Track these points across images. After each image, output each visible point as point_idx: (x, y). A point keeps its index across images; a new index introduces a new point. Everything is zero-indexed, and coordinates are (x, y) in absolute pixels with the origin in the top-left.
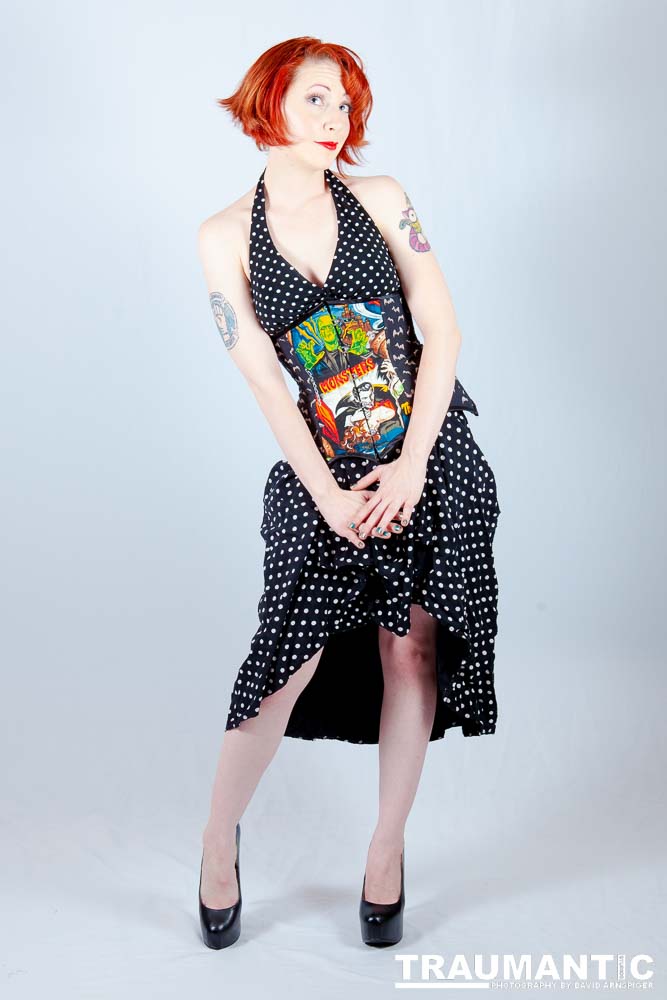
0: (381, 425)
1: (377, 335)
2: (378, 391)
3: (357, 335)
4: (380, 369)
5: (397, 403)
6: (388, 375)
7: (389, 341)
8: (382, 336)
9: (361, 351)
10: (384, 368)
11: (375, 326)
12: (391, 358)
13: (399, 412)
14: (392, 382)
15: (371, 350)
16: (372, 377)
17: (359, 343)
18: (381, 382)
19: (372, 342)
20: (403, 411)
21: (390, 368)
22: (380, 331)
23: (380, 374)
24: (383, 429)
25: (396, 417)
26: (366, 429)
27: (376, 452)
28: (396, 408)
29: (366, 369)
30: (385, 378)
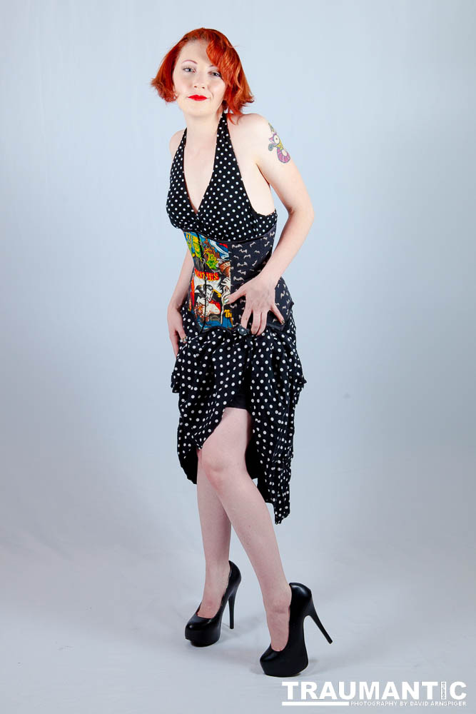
0: (211, 315)
1: (224, 262)
2: (215, 294)
3: (211, 257)
4: (222, 281)
5: (223, 308)
6: (224, 288)
7: (233, 268)
8: (228, 264)
9: (212, 267)
10: (225, 283)
11: (223, 257)
12: (232, 278)
13: (222, 313)
14: (225, 294)
15: (218, 269)
16: (215, 284)
17: (211, 262)
18: (218, 290)
19: (220, 265)
20: (224, 314)
21: (228, 284)
22: (226, 261)
23: (220, 285)
24: (211, 317)
25: (219, 315)
26: (204, 312)
27: (203, 327)
28: (221, 310)
29: (213, 278)
30: (222, 289)
